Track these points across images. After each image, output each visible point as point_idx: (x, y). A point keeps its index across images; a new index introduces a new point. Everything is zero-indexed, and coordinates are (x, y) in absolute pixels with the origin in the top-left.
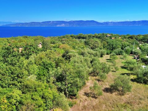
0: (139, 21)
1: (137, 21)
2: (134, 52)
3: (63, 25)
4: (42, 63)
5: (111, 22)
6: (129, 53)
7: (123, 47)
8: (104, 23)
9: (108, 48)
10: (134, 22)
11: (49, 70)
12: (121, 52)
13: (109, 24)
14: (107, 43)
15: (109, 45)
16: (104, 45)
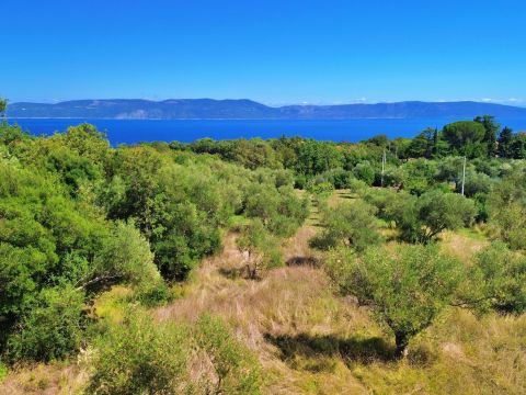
0: (396, 105)
1: (391, 104)
2: (385, 177)
3: (140, 114)
4: (50, 161)
5: (309, 107)
6: (371, 181)
7: (350, 164)
8: (286, 108)
9: (298, 170)
10: (382, 107)
11: (76, 187)
12: (343, 177)
13: (302, 112)
14: (297, 151)
15: (304, 159)
16: (286, 159)
